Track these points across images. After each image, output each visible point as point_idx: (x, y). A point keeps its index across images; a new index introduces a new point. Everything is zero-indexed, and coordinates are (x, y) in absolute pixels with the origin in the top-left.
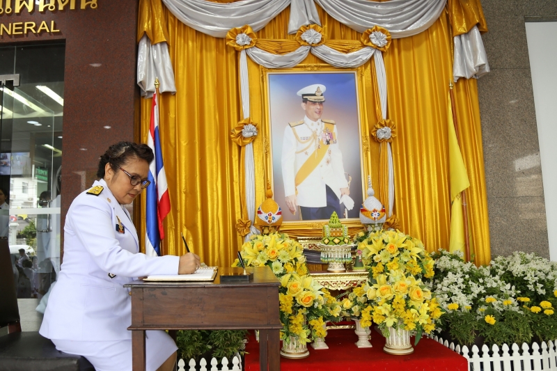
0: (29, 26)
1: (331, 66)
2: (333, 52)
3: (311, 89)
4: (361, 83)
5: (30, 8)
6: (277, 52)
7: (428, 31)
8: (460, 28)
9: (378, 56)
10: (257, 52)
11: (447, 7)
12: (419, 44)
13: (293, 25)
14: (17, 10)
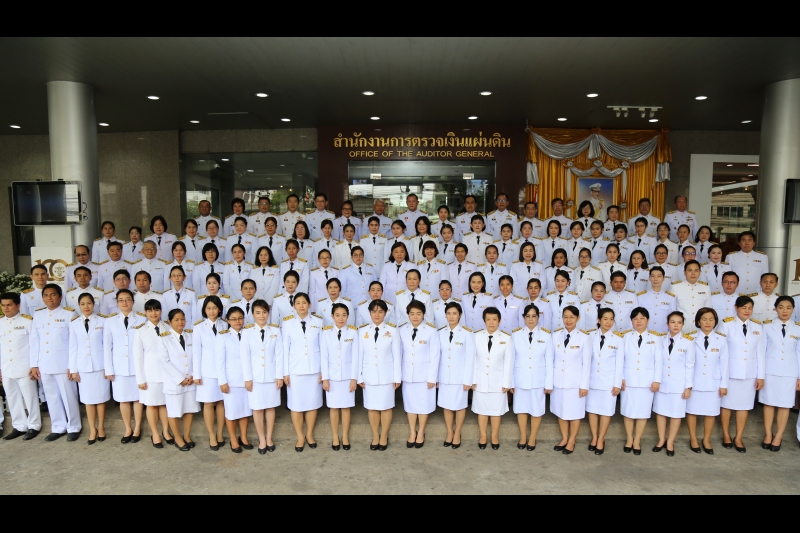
0: (480, 153)
1: (603, 176)
2: (606, 170)
3: (595, 185)
4: (616, 184)
5: (480, 145)
6: (583, 169)
7: (647, 160)
8: (661, 160)
9: (625, 172)
10: (575, 170)
11: (656, 150)
12: (642, 166)
13: (590, 156)
14: (475, 145)
